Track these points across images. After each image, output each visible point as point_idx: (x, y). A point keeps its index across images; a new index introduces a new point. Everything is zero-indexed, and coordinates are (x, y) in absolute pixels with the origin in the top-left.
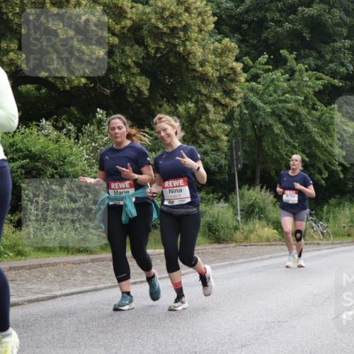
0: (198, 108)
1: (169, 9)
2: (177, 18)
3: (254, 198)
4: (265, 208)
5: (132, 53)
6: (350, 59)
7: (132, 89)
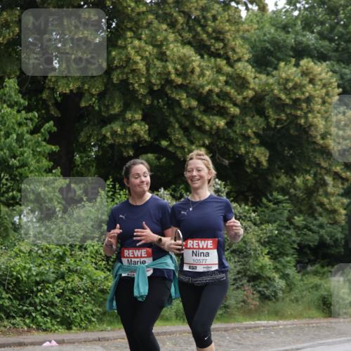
0: (316, 181)
1: (293, 80)
2: (301, 90)
5: (253, 124)
7: (251, 159)
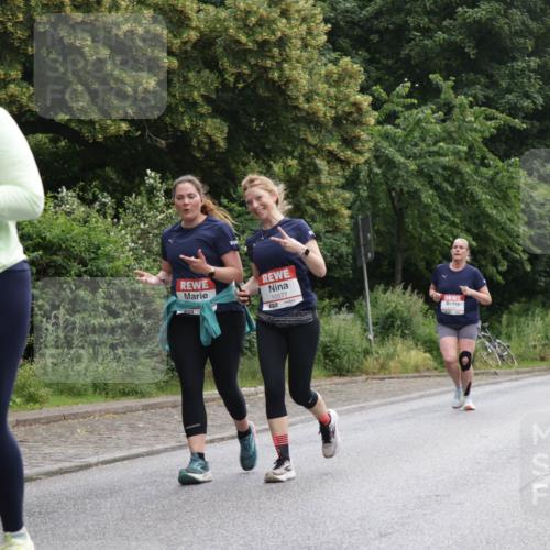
0: (303, 167)
2: (269, 27)
3: (394, 305)
4: (411, 320)
5: (200, 83)
6: (538, 87)
7: (200, 138)
